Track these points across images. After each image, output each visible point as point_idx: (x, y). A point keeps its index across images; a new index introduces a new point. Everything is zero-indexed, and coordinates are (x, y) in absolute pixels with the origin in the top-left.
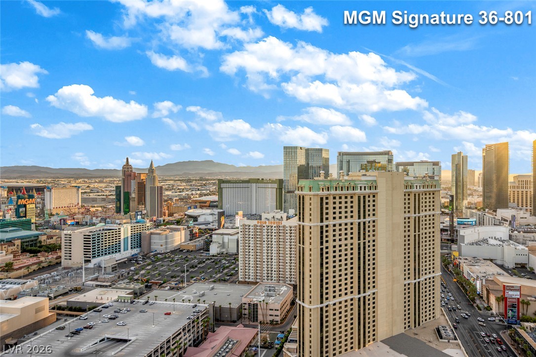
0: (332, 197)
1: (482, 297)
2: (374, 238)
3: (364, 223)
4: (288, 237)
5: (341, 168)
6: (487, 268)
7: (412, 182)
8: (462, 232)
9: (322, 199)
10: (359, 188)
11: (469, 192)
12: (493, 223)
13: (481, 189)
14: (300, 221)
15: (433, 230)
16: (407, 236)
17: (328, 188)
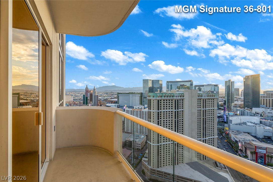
0: (163, 100)
1: (242, 151)
2: (182, 118)
3: (178, 112)
4: (145, 116)
5: (168, 88)
6: (246, 136)
7: (202, 94)
8: (230, 118)
9: (158, 101)
10: (175, 96)
11: (235, 99)
12: (250, 114)
13: (243, 98)
14: (149, 109)
15: (213, 116)
16: (199, 118)
17: (161, 96)
